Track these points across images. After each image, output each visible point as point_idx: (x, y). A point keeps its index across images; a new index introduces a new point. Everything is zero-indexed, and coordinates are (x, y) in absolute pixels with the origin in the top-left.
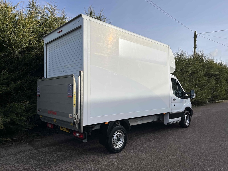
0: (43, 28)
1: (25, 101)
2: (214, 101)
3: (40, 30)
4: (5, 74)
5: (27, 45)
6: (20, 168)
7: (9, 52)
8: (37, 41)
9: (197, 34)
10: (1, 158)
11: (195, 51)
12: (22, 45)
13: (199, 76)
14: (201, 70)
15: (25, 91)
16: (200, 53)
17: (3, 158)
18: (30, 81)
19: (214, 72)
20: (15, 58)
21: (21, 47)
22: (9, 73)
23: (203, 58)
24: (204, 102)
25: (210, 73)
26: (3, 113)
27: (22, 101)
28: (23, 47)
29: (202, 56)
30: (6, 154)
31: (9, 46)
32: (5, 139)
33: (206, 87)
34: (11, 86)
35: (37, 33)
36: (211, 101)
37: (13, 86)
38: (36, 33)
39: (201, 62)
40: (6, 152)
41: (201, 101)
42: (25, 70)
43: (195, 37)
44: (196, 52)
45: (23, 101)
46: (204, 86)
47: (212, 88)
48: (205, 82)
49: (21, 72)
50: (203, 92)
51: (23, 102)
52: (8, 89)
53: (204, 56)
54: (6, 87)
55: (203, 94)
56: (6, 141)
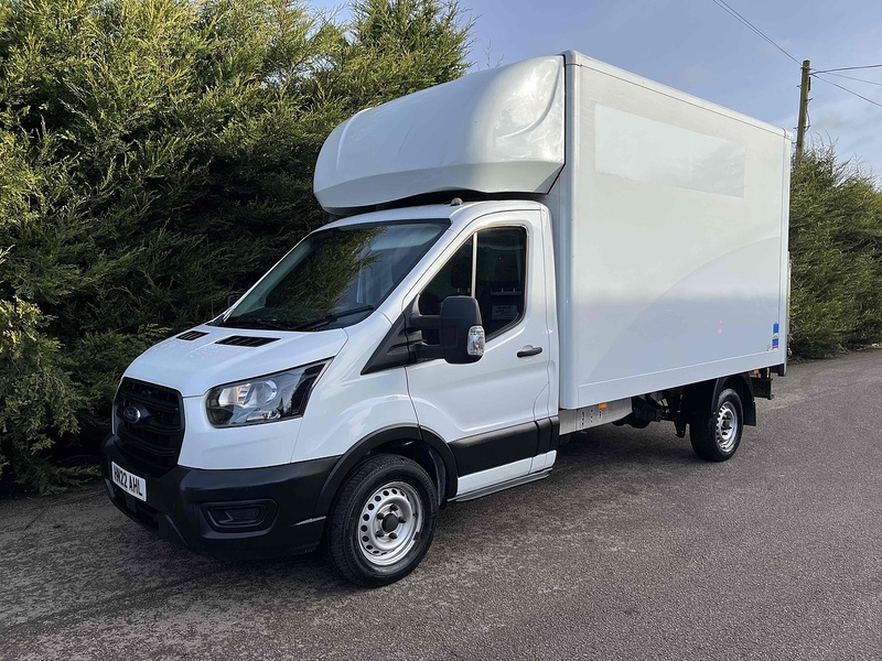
0: (212, 36)
1: (152, 325)
2: (866, 342)
3: (200, 47)
4: (71, 222)
5: (151, 106)
6: (148, 579)
7: (85, 133)
8: (189, 90)
9: (811, 72)
10: (72, 540)
11: (800, 144)
12: (135, 106)
13: (812, 242)
14: (821, 219)
15: (149, 287)
16: (821, 151)
17: (77, 542)
18: (168, 249)
19: (872, 227)
20: (108, 156)
21: (131, 112)
22: (86, 217)
23: (830, 172)
24: (826, 347)
25: (857, 233)
26: (70, 373)
27: (141, 327)
28: (137, 114)
29: (829, 161)
30: (86, 528)
31: (83, 108)
32: (80, 471)
33: (838, 287)
34: (95, 268)
35: (188, 57)
36: (854, 342)
37: (103, 266)
38: (184, 56)
39: (825, 185)
40: (86, 520)
41: (816, 343)
42: (148, 206)
43: (806, 83)
44: (808, 146)
45: (146, 326)
46: (830, 282)
47: (862, 290)
48: (834, 269)
49: (132, 213)
50: (825, 308)
51: (143, 331)
52: (87, 279)
53: (837, 162)
54: (78, 272)
55: (824, 315)
56: (83, 477)
